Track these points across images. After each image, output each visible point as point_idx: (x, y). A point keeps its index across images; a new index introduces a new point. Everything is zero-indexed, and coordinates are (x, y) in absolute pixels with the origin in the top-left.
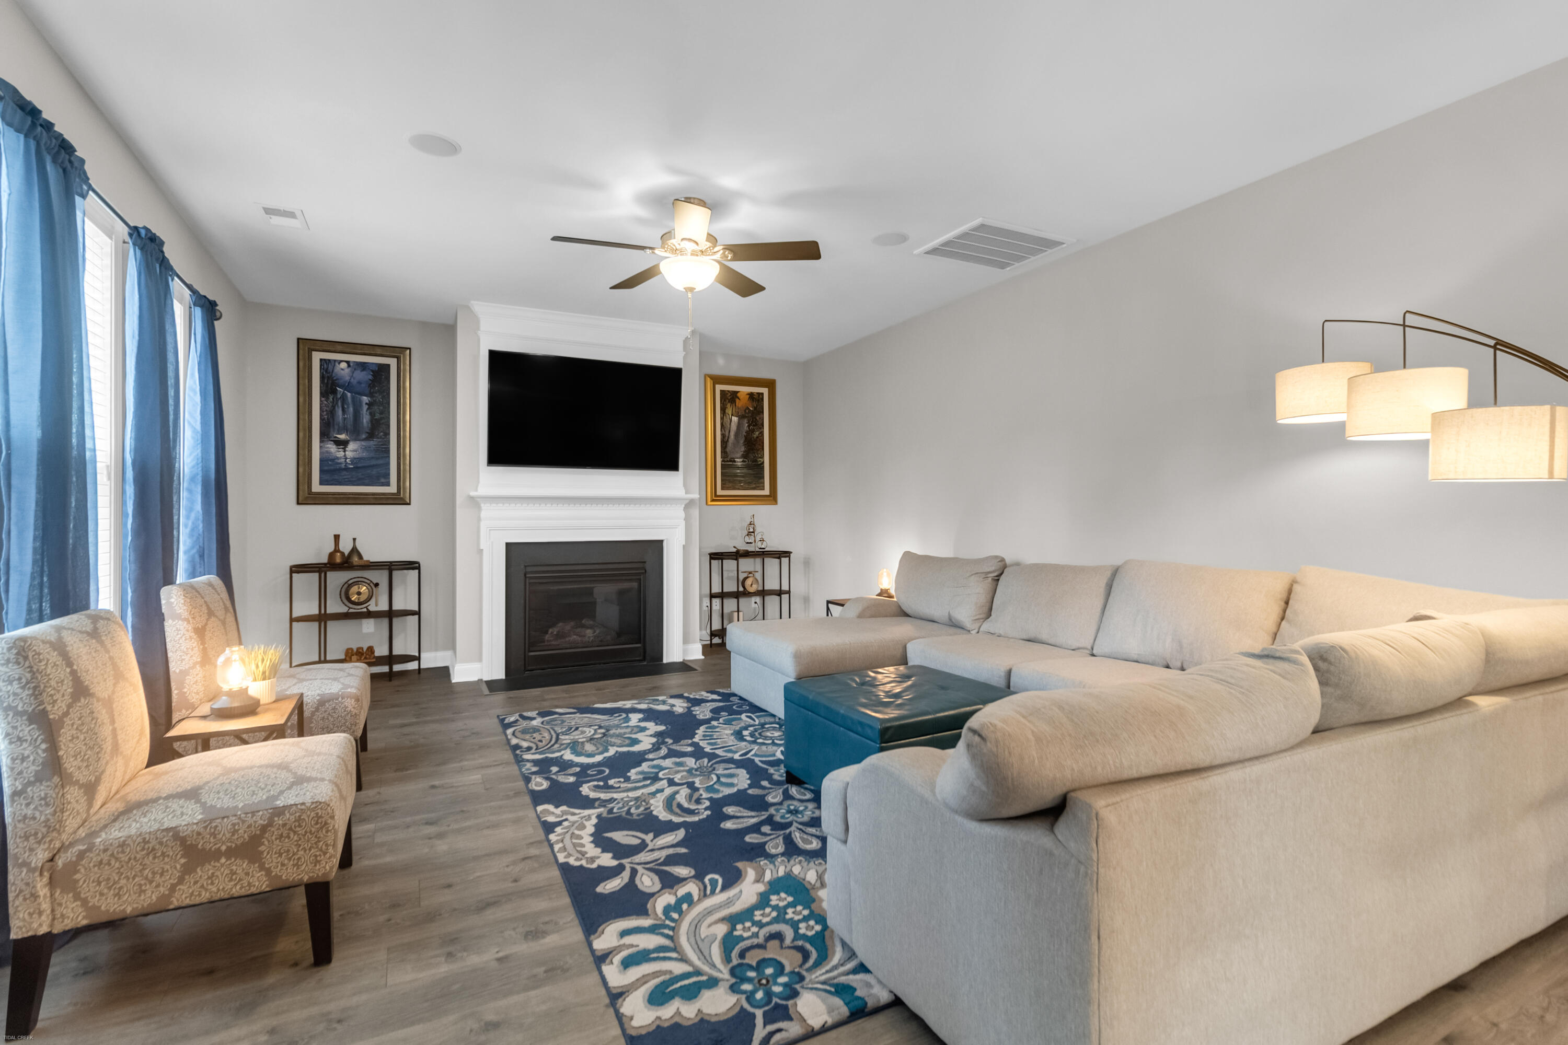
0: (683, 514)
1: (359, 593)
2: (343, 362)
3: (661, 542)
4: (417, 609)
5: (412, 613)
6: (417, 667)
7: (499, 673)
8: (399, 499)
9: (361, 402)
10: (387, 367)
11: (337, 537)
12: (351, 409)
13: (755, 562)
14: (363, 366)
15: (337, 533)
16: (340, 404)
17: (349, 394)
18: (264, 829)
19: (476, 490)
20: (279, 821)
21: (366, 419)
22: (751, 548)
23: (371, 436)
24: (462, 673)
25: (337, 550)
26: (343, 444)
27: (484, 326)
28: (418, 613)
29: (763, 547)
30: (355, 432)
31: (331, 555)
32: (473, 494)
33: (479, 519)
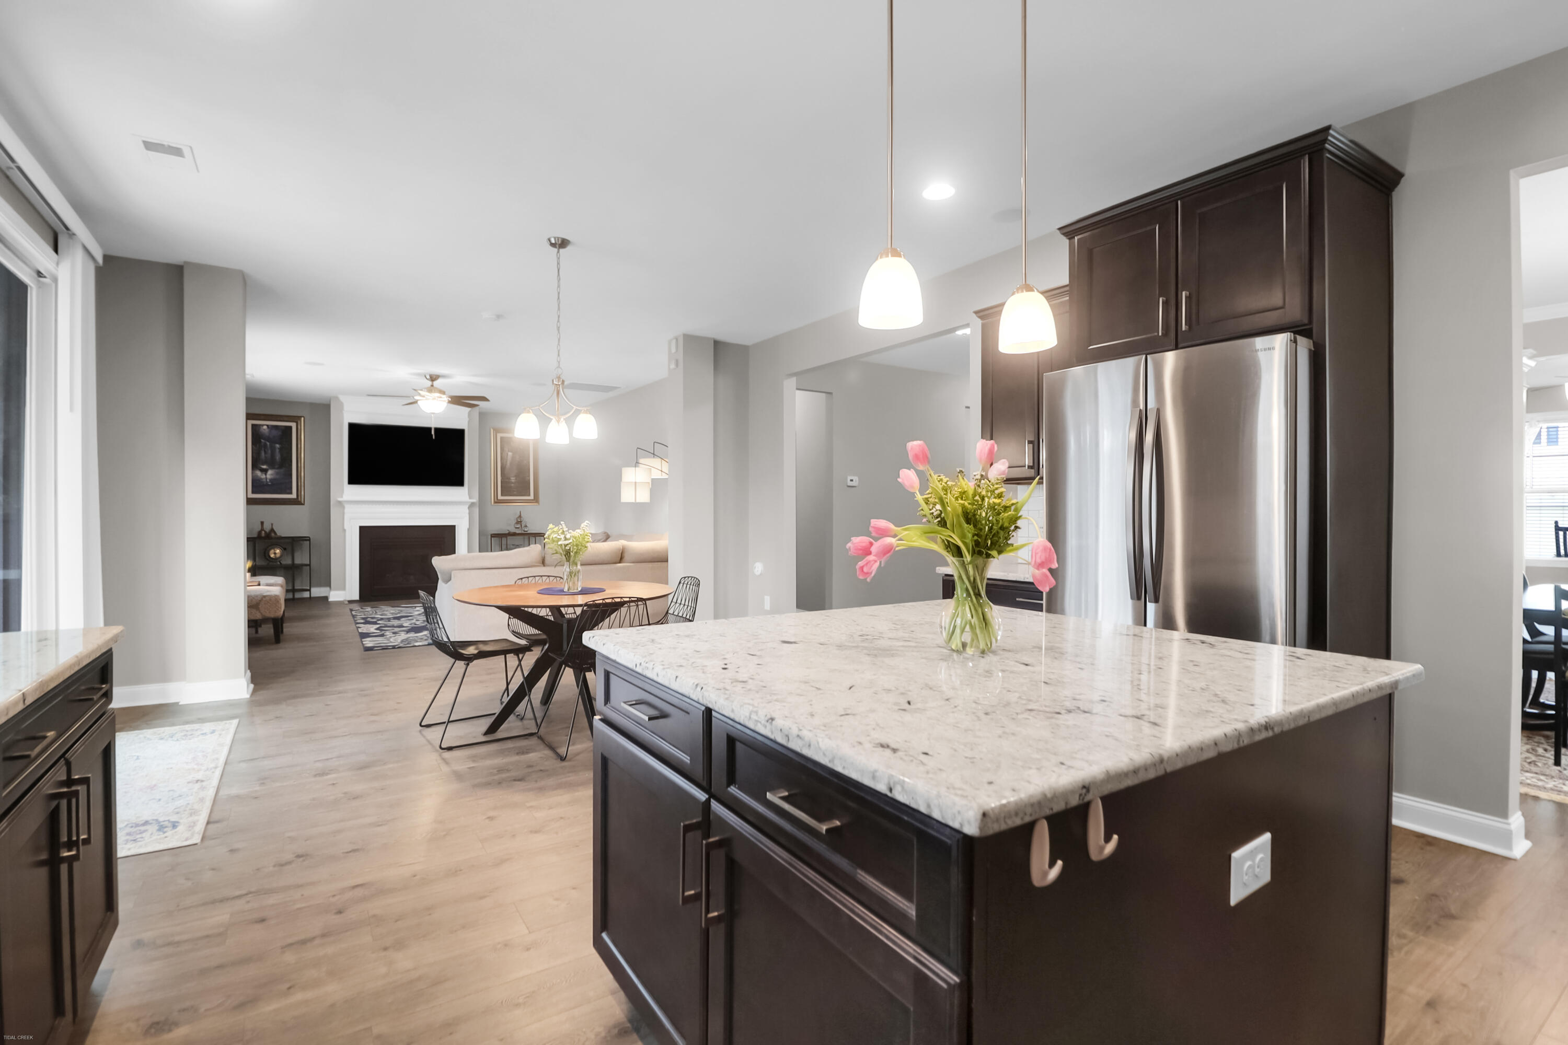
0: (467, 511)
1: (275, 553)
2: (265, 424)
3: (454, 526)
4: (309, 563)
5: (306, 565)
6: (309, 596)
7: (356, 597)
8: (297, 502)
9: (275, 448)
10: (290, 428)
11: (262, 523)
12: (269, 452)
13: (524, 538)
14: (276, 427)
15: (262, 520)
16: (263, 449)
17: (268, 443)
18: (260, 601)
19: (342, 497)
20: (264, 599)
21: (278, 457)
22: (518, 531)
23: (280, 467)
24: (335, 596)
25: (262, 529)
26: (265, 471)
27: (346, 408)
28: (309, 565)
29: (526, 530)
30: (272, 465)
31: (260, 533)
32: (340, 499)
33: (343, 514)
